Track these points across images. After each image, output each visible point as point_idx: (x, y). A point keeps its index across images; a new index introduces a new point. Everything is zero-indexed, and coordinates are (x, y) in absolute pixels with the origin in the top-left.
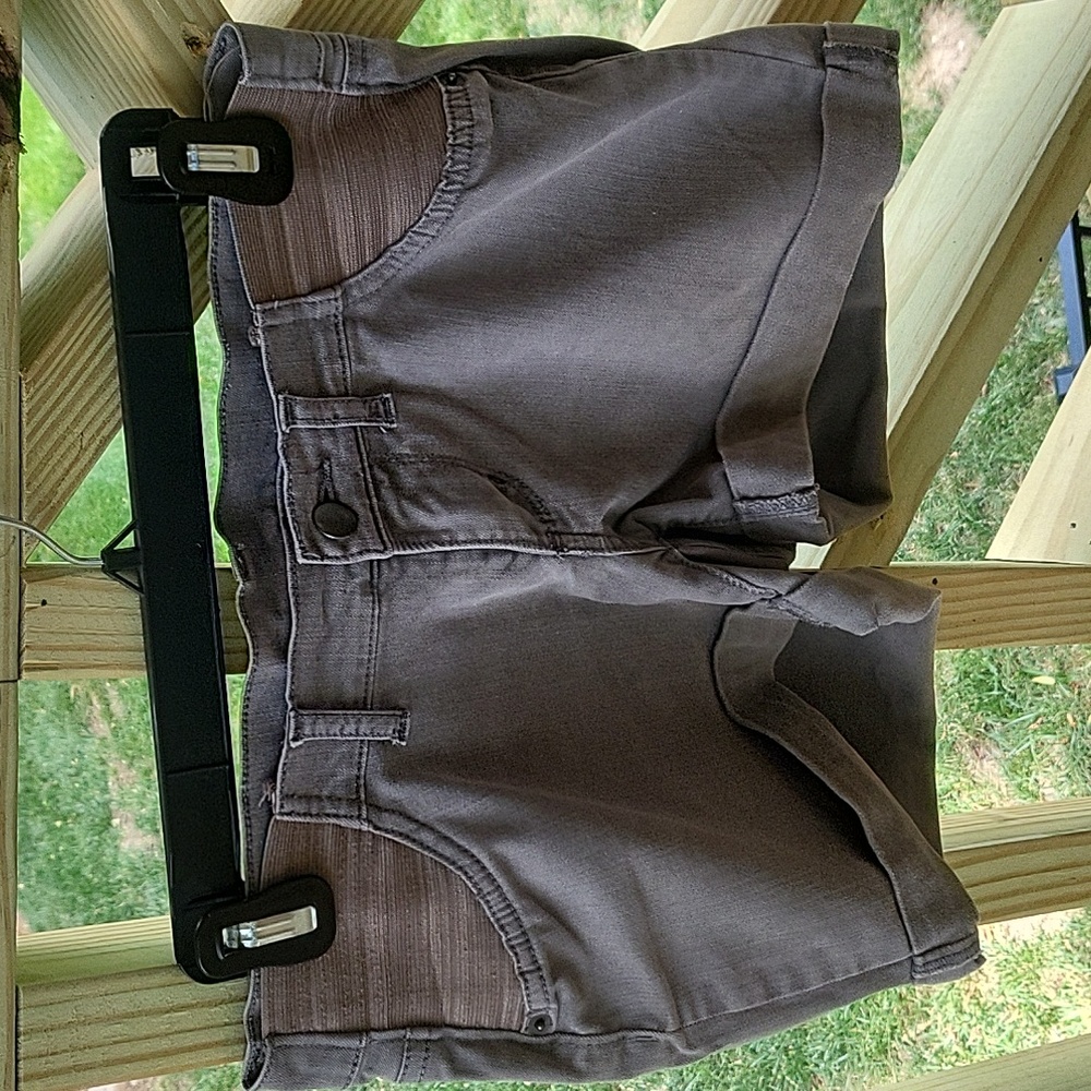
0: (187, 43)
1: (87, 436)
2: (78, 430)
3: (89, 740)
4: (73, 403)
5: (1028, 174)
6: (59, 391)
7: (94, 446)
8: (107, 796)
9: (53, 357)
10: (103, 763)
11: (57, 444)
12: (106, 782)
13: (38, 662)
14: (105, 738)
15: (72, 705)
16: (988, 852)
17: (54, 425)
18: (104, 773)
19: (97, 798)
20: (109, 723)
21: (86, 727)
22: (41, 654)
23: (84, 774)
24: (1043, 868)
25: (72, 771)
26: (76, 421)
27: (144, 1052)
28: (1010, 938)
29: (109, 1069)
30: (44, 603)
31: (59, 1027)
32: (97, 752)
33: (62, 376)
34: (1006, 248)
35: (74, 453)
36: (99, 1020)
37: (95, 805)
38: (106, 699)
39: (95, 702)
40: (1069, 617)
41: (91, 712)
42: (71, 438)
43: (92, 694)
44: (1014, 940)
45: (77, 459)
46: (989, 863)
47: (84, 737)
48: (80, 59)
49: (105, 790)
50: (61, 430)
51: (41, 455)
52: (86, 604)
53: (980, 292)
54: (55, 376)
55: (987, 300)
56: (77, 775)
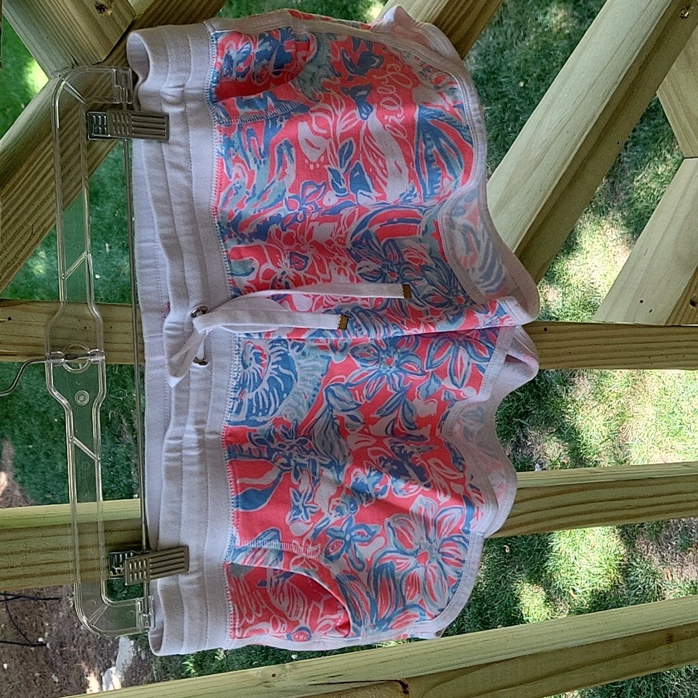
0: (97, 8)
1: (36, 227)
2: (30, 224)
3: (120, 445)
4: (28, 208)
5: (612, 92)
6: (20, 201)
7: (40, 233)
8: (131, 480)
9: (17, 183)
10: (128, 459)
11: (18, 232)
12: (130, 472)
13: (5, 351)
14: (130, 444)
15: (110, 423)
16: (576, 487)
17: (17, 220)
18: (128, 465)
19: (124, 481)
20: (132, 435)
21: (118, 437)
22: (8, 347)
23: (117, 466)
24: (611, 498)
25: (109, 464)
26: (29, 219)
27: (64, 570)
28: (683, 579)
29: (43, 578)
30: (10, 319)
31: (16, 553)
32: (124, 452)
33: (22, 193)
34: (596, 135)
35: (28, 235)
36: (37, 551)
37: (123, 485)
38: (131, 420)
39: (124, 421)
40: (631, 354)
41: (122, 428)
42: (26, 228)
43: (122, 416)
44: (685, 580)
45: (30, 239)
46: (575, 494)
47: (117, 443)
48: (39, 16)
49: (129, 476)
50: (20, 224)
51: (9, 237)
52: (34, 320)
53: (580, 161)
54: (18, 192)
55: (583, 166)
56: (112, 467)
